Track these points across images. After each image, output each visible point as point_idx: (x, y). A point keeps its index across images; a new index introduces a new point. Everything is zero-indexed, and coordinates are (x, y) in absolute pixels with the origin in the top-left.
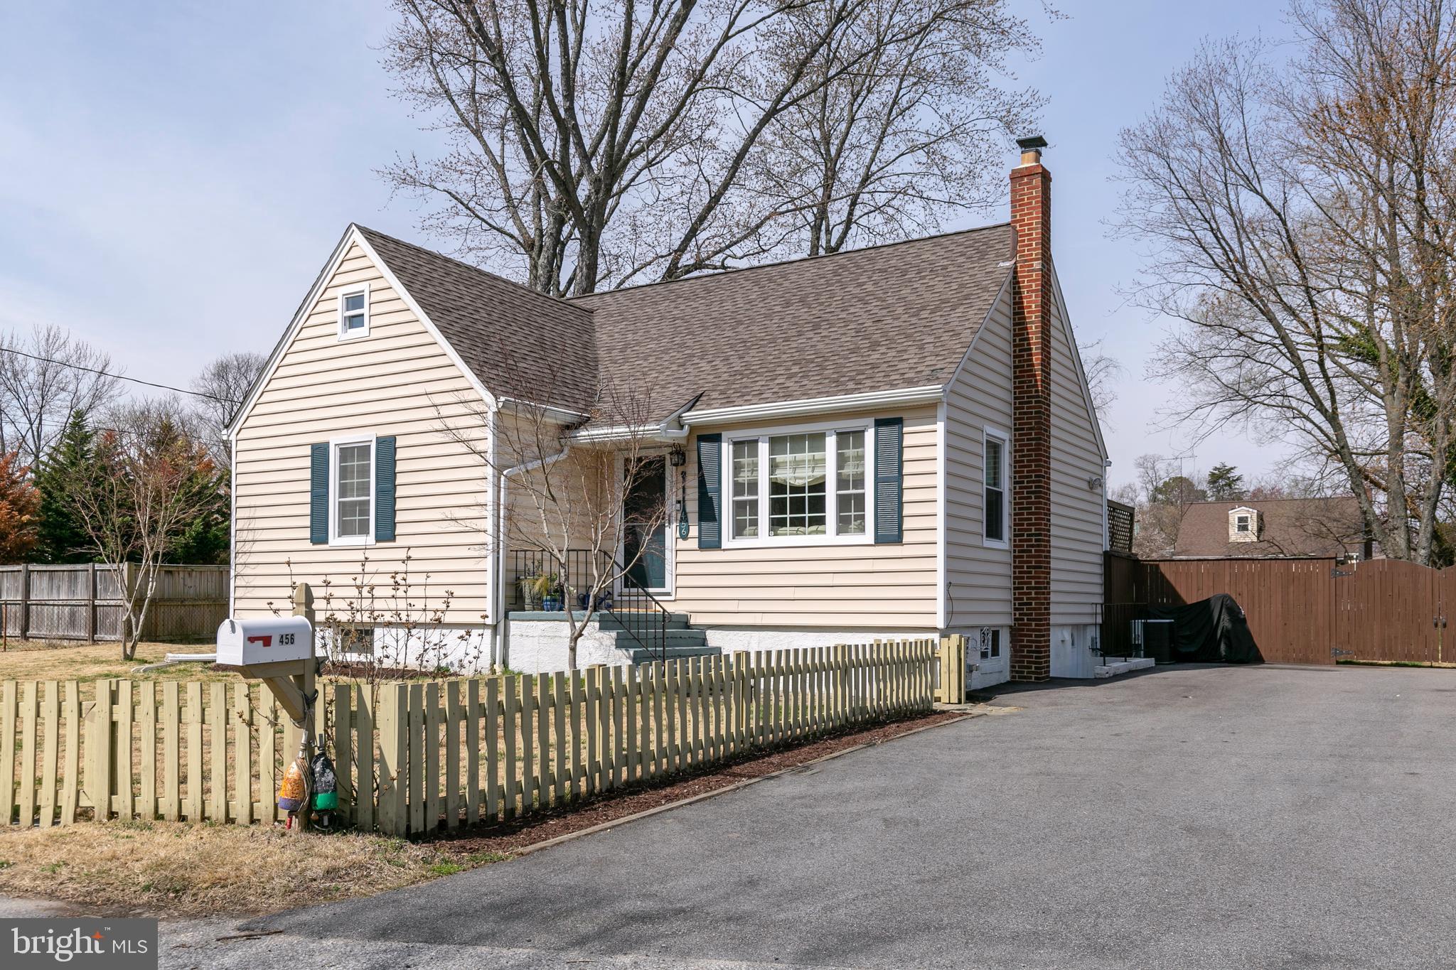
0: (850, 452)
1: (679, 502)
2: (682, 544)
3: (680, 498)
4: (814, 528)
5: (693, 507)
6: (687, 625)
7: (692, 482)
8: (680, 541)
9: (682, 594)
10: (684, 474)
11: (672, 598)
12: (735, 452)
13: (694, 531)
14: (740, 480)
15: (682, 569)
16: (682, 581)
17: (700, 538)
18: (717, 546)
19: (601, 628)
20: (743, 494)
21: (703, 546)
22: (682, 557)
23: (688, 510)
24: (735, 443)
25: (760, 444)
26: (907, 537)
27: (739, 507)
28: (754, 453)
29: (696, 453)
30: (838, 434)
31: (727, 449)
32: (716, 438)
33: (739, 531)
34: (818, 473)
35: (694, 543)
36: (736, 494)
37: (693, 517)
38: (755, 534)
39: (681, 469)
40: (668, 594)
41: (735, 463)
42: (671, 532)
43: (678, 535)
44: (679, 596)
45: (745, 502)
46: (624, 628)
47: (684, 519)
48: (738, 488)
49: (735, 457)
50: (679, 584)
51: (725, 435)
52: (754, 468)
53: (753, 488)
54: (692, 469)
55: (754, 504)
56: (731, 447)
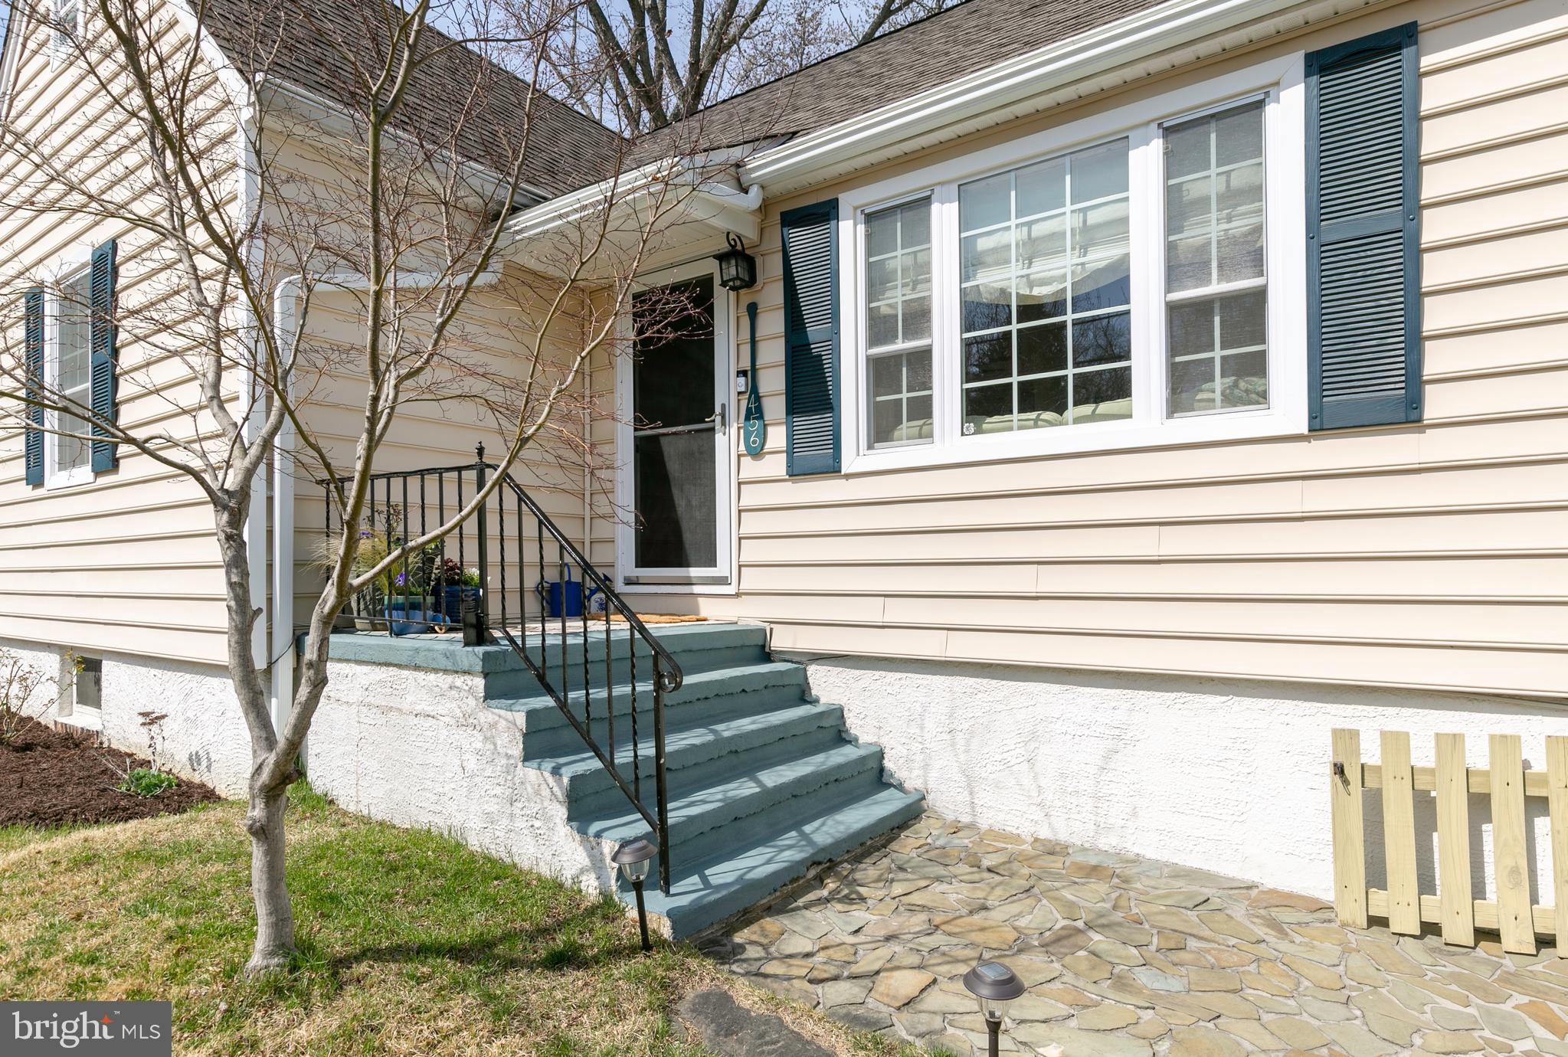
0: (1208, 182)
1: (744, 373)
2: (751, 468)
3: (746, 364)
4: (1087, 409)
5: (773, 382)
6: (765, 655)
7: (773, 323)
8: (746, 461)
9: (752, 580)
10: (753, 310)
11: (731, 590)
12: (869, 237)
13: (777, 437)
14: (882, 305)
15: (752, 524)
16: (752, 552)
17: (790, 452)
18: (832, 468)
19: (490, 695)
20: (891, 337)
21: (797, 471)
22: (752, 496)
23: (763, 389)
24: (870, 218)
25: (935, 207)
26: (1437, 403)
27: (882, 372)
28: (920, 233)
29: (778, 258)
30: (1168, 132)
31: (850, 234)
32: (823, 213)
33: (882, 429)
34: (1100, 256)
35: (776, 465)
36: (874, 339)
37: (775, 406)
38: (925, 435)
39: (746, 297)
40: (723, 581)
41: (869, 266)
42: (727, 442)
43: (742, 447)
44: (745, 586)
45: (895, 359)
46: (550, 691)
47: (755, 412)
48: (879, 328)
49: (869, 253)
50: (745, 558)
51: (848, 201)
52: (921, 272)
53: (918, 318)
54: (772, 295)
55: (922, 360)
56: (861, 229)
